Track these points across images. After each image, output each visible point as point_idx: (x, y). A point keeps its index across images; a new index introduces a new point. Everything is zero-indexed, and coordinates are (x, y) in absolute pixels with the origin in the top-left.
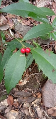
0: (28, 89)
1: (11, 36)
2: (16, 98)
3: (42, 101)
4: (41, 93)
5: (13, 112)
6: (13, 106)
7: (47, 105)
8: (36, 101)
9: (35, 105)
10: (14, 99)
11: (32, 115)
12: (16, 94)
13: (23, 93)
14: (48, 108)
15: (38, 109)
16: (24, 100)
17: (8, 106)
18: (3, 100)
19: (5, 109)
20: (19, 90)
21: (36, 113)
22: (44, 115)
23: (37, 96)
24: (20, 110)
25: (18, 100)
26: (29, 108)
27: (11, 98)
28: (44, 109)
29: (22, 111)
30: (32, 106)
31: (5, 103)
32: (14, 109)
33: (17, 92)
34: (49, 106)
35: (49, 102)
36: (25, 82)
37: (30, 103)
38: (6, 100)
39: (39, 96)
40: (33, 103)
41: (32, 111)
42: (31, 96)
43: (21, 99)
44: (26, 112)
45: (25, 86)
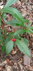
0: (16, 56)
1: (9, 30)
2: (11, 60)
3: (23, 62)
4: (23, 58)
5: (9, 66)
6: (9, 64)
7: (25, 64)
8: (20, 62)
9: (19, 64)
10: (10, 60)
11: (18, 68)
12: (11, 58)
13: (14, 58)
14: (26, 66)
15: (21, 66)
16: (14, 61)
17: (7, 64)
18: (4, 61)
19: (5, 65)
20: (12, 56)
21: (20, 68)
22: (23, 69)
23: (20, 59)
24: (12, 66)
25: (11, 61)
26: (17, 65)
27: (8, 60)
28: (24, 66)
29: (13, 66)
30: (18, 64)
31: (5, 62)
32: (9, 65)
33: (11, 57)
34: (26, 65)
35: (26, 62)
36: (15, 52)
37: (17, 63)
38: (6, 61)
39: (22, 59)
40: (18, 63)
41: (18, 67)
42: (18, 59)
43: (13, 60)
44: (15, 67)
45: (15, 54)
